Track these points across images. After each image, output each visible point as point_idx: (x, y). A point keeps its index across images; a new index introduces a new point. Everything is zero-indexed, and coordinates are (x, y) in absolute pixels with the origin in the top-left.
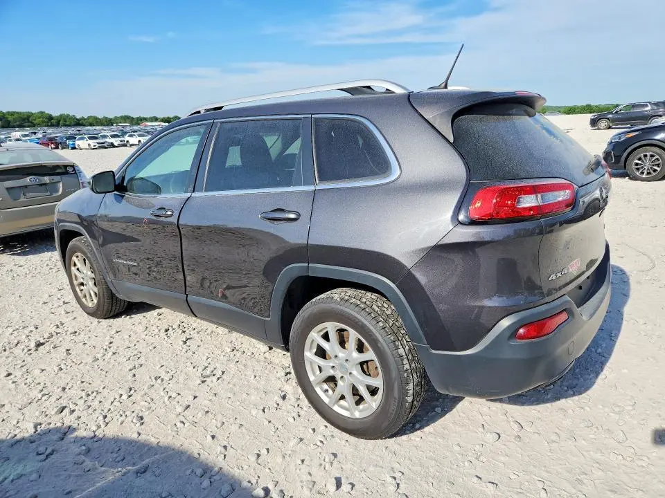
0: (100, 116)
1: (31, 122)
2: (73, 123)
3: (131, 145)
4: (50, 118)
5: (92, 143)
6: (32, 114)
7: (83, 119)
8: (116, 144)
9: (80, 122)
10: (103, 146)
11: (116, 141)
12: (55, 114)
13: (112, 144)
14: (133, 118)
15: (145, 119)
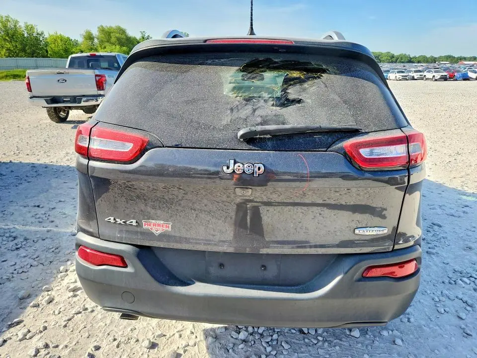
0: (428, 56)
1: (380, 60)
2: (407, 60)
3: (427, 79)
4: (393, 57)
5: (399, 76)
6: (382, 53)
7: (415, 58)
8: (415, 78)
9: (412, 60)
10: (405, 79)
11: (416, 75)
12: (396, 54)
13: (413, 77)
14: (454, 58)
15: (465, 59)
